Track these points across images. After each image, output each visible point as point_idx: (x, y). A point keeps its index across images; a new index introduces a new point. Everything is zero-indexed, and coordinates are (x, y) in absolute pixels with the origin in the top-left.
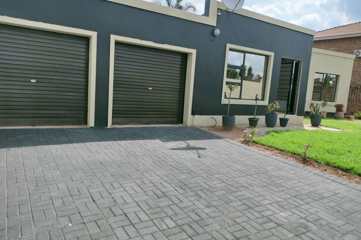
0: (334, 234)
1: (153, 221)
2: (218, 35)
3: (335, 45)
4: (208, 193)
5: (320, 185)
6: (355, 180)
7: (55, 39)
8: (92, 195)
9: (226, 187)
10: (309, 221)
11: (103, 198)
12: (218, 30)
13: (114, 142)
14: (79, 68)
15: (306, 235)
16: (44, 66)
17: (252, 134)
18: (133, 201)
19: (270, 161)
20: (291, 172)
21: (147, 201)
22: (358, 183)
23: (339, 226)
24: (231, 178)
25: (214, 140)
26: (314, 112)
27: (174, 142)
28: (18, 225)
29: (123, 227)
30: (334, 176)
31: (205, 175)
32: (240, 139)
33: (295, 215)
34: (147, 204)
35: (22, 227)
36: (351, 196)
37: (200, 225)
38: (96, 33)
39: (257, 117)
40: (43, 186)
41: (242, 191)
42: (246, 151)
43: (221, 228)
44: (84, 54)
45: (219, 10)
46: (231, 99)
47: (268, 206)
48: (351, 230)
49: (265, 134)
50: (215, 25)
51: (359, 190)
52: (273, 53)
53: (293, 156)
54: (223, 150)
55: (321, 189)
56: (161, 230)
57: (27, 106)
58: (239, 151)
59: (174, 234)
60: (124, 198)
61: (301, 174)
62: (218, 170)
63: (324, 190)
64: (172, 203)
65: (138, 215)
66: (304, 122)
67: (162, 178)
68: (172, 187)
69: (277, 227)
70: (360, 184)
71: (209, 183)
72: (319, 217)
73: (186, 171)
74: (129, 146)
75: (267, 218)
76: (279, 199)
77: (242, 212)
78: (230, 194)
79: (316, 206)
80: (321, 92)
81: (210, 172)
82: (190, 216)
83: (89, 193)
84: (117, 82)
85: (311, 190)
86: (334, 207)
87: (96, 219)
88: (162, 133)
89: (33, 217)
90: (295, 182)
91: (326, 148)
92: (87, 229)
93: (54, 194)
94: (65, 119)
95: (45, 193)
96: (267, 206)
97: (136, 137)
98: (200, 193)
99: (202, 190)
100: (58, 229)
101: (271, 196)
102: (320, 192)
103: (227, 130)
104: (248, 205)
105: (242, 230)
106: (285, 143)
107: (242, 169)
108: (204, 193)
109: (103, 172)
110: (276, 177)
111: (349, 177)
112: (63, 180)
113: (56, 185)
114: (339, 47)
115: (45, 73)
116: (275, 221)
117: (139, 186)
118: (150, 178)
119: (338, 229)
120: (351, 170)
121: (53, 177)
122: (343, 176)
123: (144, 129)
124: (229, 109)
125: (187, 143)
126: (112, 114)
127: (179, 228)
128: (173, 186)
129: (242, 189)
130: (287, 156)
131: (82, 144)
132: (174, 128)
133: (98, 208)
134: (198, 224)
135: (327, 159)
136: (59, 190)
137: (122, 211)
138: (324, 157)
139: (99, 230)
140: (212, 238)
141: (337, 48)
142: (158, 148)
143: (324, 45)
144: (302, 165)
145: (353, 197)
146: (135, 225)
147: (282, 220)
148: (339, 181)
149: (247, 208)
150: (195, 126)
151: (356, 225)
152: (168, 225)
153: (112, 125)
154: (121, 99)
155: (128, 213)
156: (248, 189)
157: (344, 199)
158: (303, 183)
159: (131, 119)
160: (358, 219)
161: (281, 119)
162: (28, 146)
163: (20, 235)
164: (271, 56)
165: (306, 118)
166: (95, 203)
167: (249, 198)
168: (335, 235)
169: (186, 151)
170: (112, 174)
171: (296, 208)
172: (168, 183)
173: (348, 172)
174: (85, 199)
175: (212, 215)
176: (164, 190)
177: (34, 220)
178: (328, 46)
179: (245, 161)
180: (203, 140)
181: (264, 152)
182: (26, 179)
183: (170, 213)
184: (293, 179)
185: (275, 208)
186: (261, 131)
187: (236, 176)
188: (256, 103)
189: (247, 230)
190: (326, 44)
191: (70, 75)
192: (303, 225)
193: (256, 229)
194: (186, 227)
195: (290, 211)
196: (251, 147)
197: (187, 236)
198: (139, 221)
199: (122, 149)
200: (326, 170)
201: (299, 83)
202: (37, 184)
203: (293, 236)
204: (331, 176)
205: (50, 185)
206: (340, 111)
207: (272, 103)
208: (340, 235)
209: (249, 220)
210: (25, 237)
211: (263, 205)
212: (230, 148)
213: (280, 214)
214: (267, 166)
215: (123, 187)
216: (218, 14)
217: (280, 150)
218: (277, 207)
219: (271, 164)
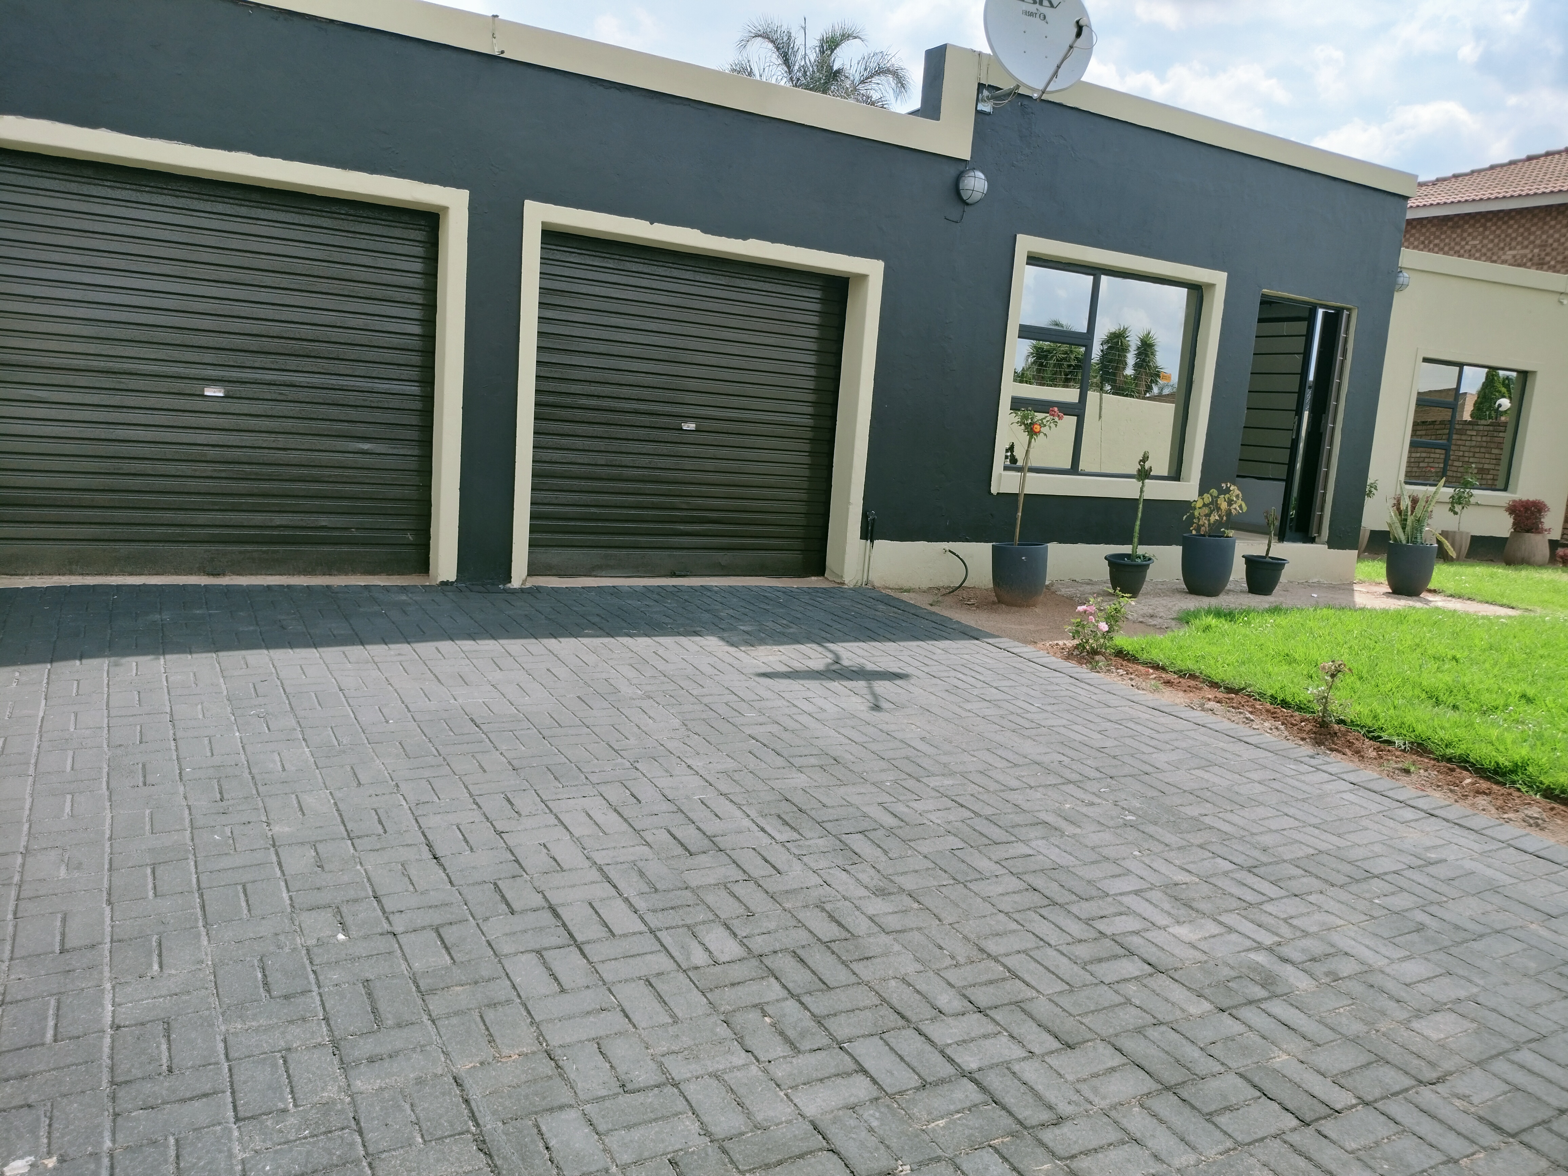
0: (1378, 1011)
1: (656, 936)
2: (977, 196)
3: (1527, 238)
4: (891, 844)
5: (1367, 829)
6: (1526, 812)
7: (302, 222)
8: (430, 838)
9: (968, 825)
10: (1286, 961)
11: (472, 849)
12: (980, 175)
13: (532, 644)
14: (395, 341)
15: (1263, 1010)
16: (254, 332)
17: (1113, 619)
18: (587, 864)
19: (1173, 730)
20: (1255, 776)
21: (640, 864)
22: (1537, 825)
23: (1408, 981)
24: (995, 792)
25: (948, 642)
26: (1400, 530)
27: (776, 648)
28: (149, 933)
29: (538, 952)
30: (1437, 794)
31: (891, 776)
32: (1061, 643)
33: (1234, 937)
34: (641, 874)
35: (164, 941)
36: (1490, 872)
37: (839, 957)
38: (464, 194)
39: (1142, 550)
40: (246, 798)
41: (1028, 840)
42: (1078, 690)
43: (922, 968)
44: (417, 281)
45: (986, 93)
46: (1029, 475)
47: (1131, 901)
48: (1454, 997)
49: (1173, 623)
50: (966, 155)
51: (1531, 851)
52: (1224, 275)
53: (1275, 713)
54: (979, 684)
55: (1366, 845)
56: (684, 966)
57: (187, 493)
58: (1049, 688)
59: (733, 985)
60: (553, 853)
61: (1297, 784)
62: (944, 759)
63: (1378, 848)
64: (741, 876)
65: (600, 911)
66: (1359, 576)
67: (711, 785)
68: (748, 816)
69: (1151, 975)
70: (1542, 829)
71: (900, 809)
72: (1332, 946)
73: (813, 761)
74: (591, 659)
75: (1116, 942)
76: (1181, 877)
77: (1016, 916)
78: (980, 852)
79: (1332, 906)
80: (1446, 449)
81: (910, 768)
82: (807, 924)
83: (420, 827)
84: (551, 399)
85: (1323, 846)
86: (1406, 914)
87: (437, 922)
88: (731, 612)
89: (203, 907)
90: (1261, 812)
91: (1425, 683)
92: (404, 955)
93: (287, 829)
94: (338, 549)
95: (250, 826)
96: (1126, 900)
97: (625, 625)
98: (858, 843)
99: (866, 833)
100: (294, 950)
101: (1147, 862)
102: (1358, 853)
103: (1010, 604)
104: (1047, 892)
105: (1003, 979)
106: (1250, 660)
107: (1046, 759)
108: (873, 842)
109: (479, 757)
110: (1185, 791)
111: (1499, 803)
112: (320, 780)
113: (294, 796)
114: (1543, 246)
115: (259, 361)
116: (1146, 956)
117: (615, 810)
118: (664, 782)
119: (1403, 994)
120: (1513, 771)
121: (284, 769)
122: (1474, 797)
123: (658, 594)
124: (1020, 514)
125: (831, 651)
126: (531, 532)
127: (755, 962)
128: (753, 814)
129: (1033, 833)
130: (1251, 713)
131: (405, 648)
132: (785, 591)
133: (451, 882)
134: (833, 953)
135: (1420, 728)
136: (304, 814)
137: (540, 895)
138: (1409, 719)
139: (448, 958)
140: (879, 1002)
141: (1536, 251)
142: (709, 670)
143: (1474, 239)
144: (1307, 749)
145: (1498, 875)
146: (587, 949)
147: (1176, 952)
148: (1451, 816)
149: (1039, 905)
150: (877, 584)
151: (1481, 982)
152: (715, 953)
153: (529, 575)
154: (566, 468)
155: (563, 905)
156: (1058, 833)
157: (1455, 883)
158: (1296, 819)
159: (610, 552)
160: (1494, 959)
161: (1251, 561)
162: (191, 653)
163: (156, 967)
164: (1212, 286)
165: (1374, 559)
166: (441, 865)
167: (1057, 866)
168: (1384, 1014)
169: (825, 683)
170: (514, 762)
171: (1243, 912)
172: (731, 801)
173: (1500, 779)
174: (401, 849)
175: (893, 922)
176: (712, 827)
177: (208, 916)
178: (1496, 241)
179: (1064, 726)
180: (902, 644)
181: (1157, 696)
182: (180, 773)
183: (728, 908)
184: (1253, 803)
185: (1156, 906)
186: (1161, 611)
187: (1014, 783)
188: (1142, 491)
189: (1024, 982)
190: (1487, 233)
191: (361, 369)
192: (1260, 974)
193: (1062, 980)
194: (785, 964)
195: (1215, 920)
196: (1102, 675)
197: (783, 993)
198: (603, 933)
199: (561, 671)
200: (1407, 771)
201: (1336, 407)
202: (221, 793)
203: (1208, 1012)
204: (1424, 793)
205: (270, 796)
206: (1528, 531)
207: (1214, 492)
208: (1403, 1015)
209: (1038, 948)
210: (173, 972)
211: (1108, 895)
212: (1013, 676)
213: (1171, 930)
214: (1153, 750)
215: (551, 811)
216: (981, 107)
217: (1226, 688)
218: (1167, 906)
219: (1176, 744)
